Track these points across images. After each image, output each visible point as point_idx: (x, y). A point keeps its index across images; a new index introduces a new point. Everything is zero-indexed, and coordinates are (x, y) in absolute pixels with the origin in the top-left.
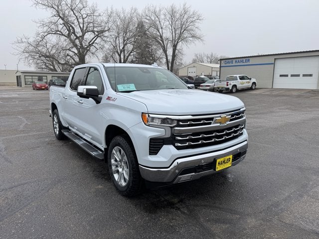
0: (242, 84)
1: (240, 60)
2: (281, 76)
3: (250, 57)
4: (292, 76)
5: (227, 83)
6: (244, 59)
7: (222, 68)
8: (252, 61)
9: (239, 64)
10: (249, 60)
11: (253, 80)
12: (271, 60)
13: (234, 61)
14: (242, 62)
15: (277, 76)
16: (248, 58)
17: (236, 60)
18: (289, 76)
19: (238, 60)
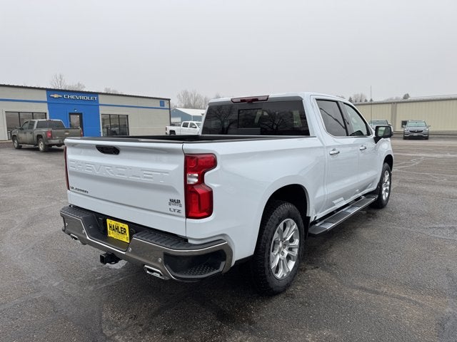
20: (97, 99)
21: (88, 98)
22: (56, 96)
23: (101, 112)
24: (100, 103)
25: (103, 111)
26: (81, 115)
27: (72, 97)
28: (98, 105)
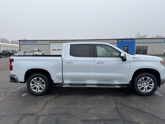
0: (39, 54)
1: (31, 41)
2: (53, 50)
3: (37, 40)
4: (58, 50)
5: (33, 53)
6: (34, 41)
7: (20, 45)
8: (38, 43)
9: (31, 44)
10: (36, 42)
11: (43, 52)
12: (48, 42)
13: (28, 42)
14: (33, 42)
15: (51, 50)
16: (36, 41)
17: (29, 41)
18: (57, 50)
19: (30, 41)
20: (135, 41)
21: (131, 41)
22: (120, 41)
23: (136, 46)
24: (136, 42)
25: (136, 45)
26: (128, 47)
27: (125, 41)
28: (135, 43)
